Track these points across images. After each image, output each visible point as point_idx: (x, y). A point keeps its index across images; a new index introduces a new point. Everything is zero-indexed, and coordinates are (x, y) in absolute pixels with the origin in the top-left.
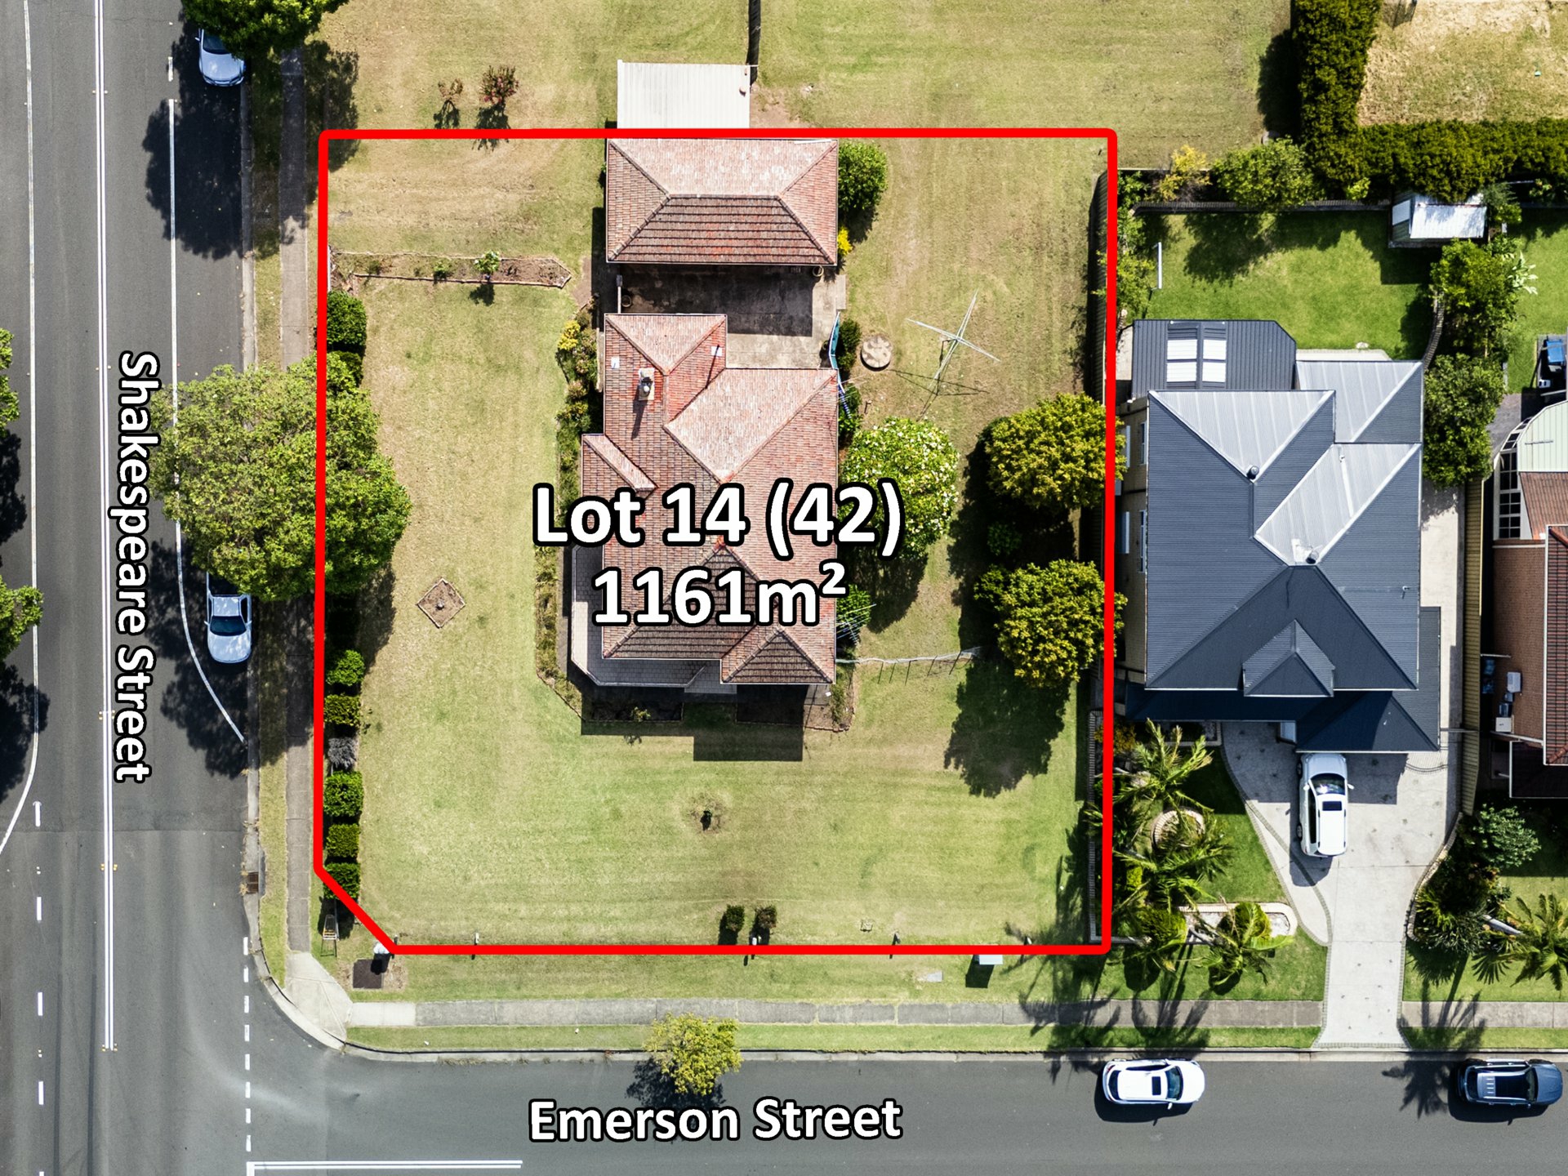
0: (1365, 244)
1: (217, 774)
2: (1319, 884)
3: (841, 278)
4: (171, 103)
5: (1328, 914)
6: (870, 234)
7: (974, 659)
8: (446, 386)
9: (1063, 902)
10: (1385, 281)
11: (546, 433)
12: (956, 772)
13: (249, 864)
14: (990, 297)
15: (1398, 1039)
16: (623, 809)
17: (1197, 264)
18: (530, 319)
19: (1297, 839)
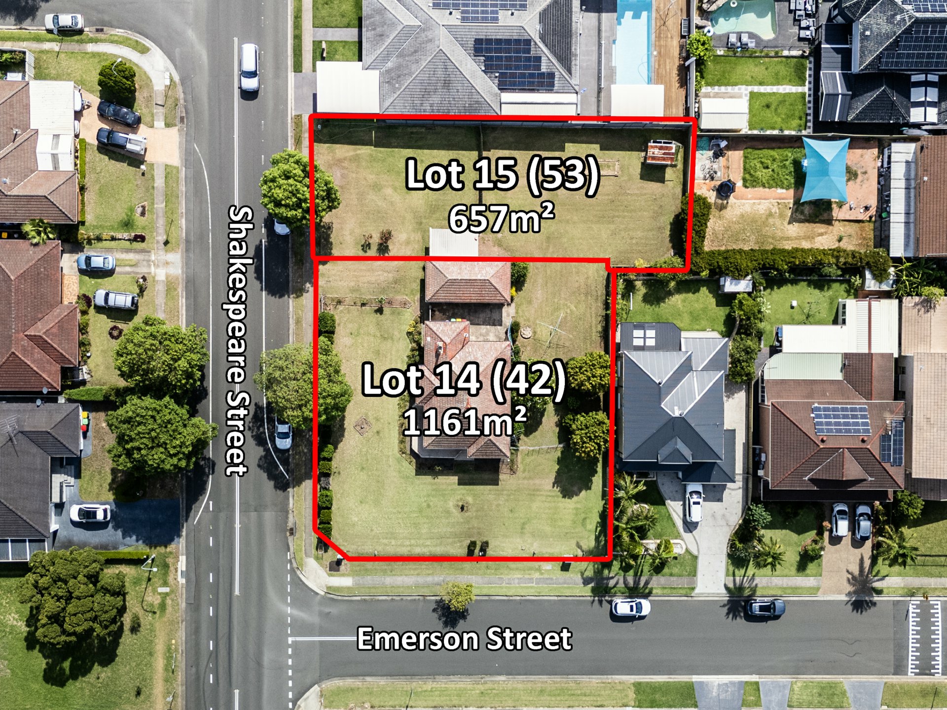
0: (710, 292)
1: (278, 490)
2: (694, 532)
3: (513, 305)
4: (263, 241)
5: (697, 543)
6: (523, 288)
7: (564, 447)
8: (365, 345)
9: (597, 539)
10: (717, 306)
11: (403, 362)
12: (557, 490)
13: (290, 525)
14: (569, 311)
15: (724, 591)
16: (431, 504)
17: (647, 299)
18: (397, 320)
19: (685, 515)
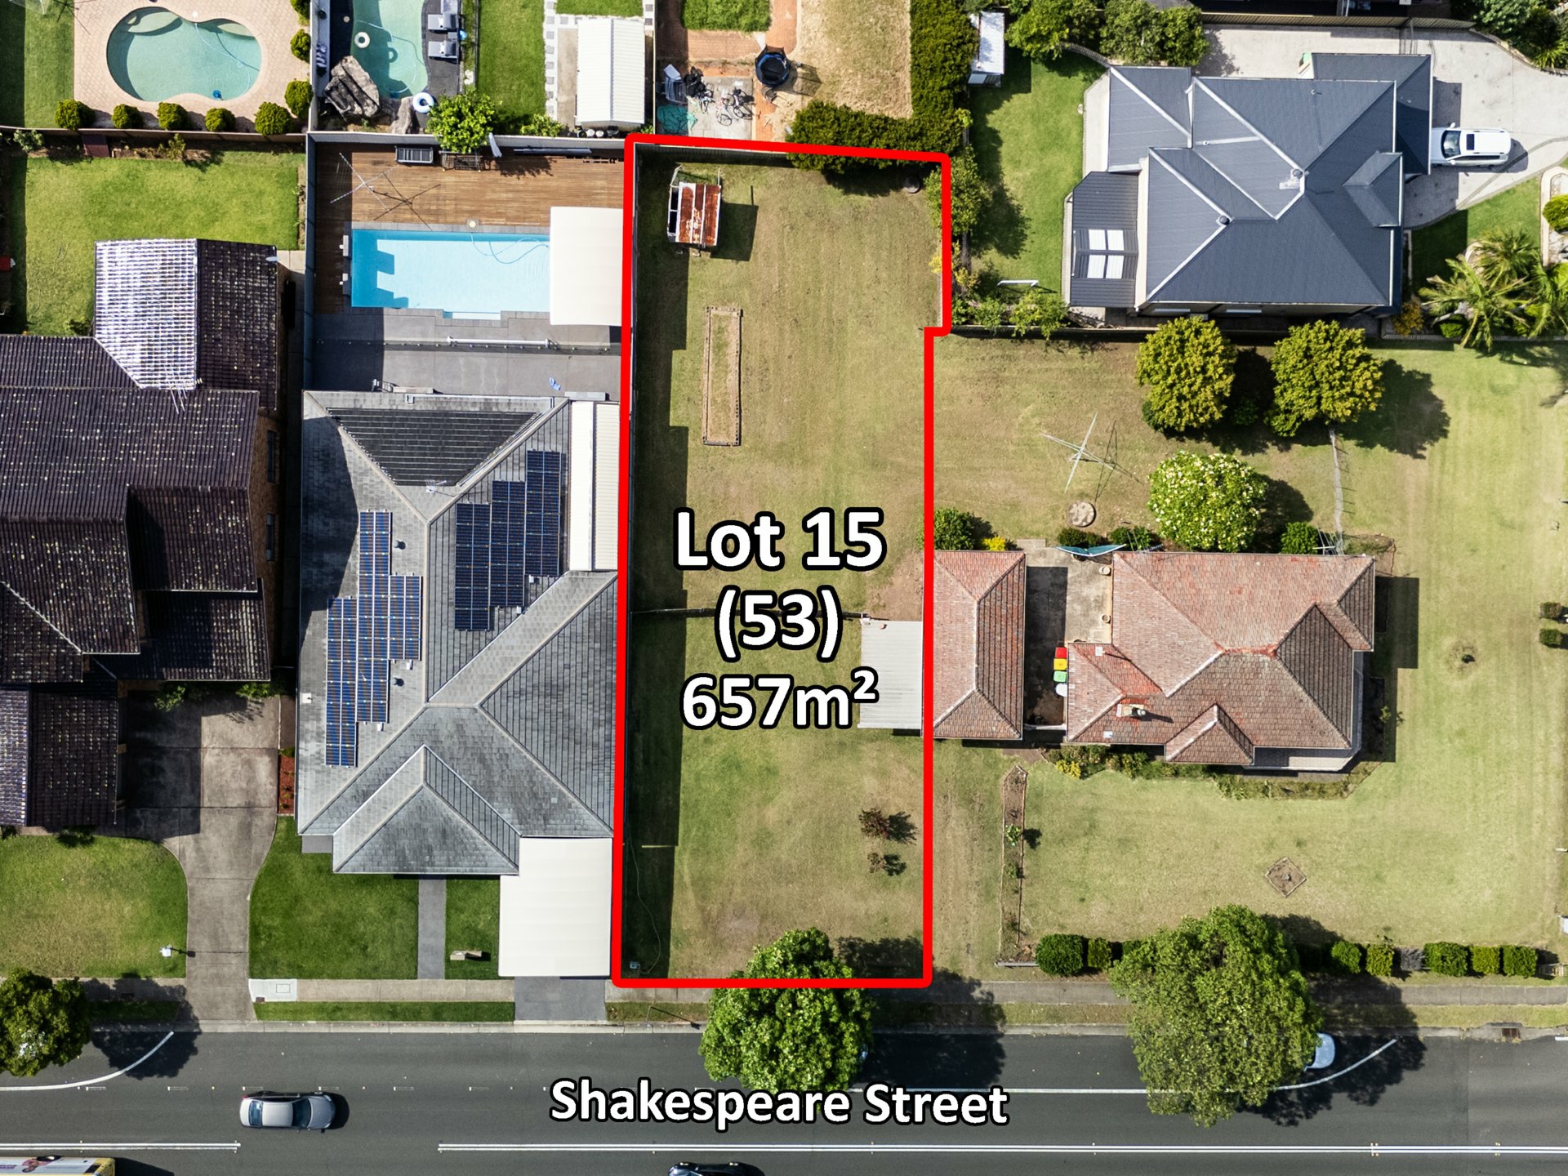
0: (998, 106)
1: (1423, 1061)
2: (1526, 148)
3: (1020, 543)
5: (1551, 141)
6: (984, 520)
7: (1336, 433)
8: (1107, 869)
9: (1536, 362)
10: (1028, 90)
11: (1144, 788)
12: (1429, 450)
13: (1496, 1035)
14: (1036, 420)
16: (1456, 728)
17: (1011, 248)
18: (1053, 800)
19: (1490, 168)
